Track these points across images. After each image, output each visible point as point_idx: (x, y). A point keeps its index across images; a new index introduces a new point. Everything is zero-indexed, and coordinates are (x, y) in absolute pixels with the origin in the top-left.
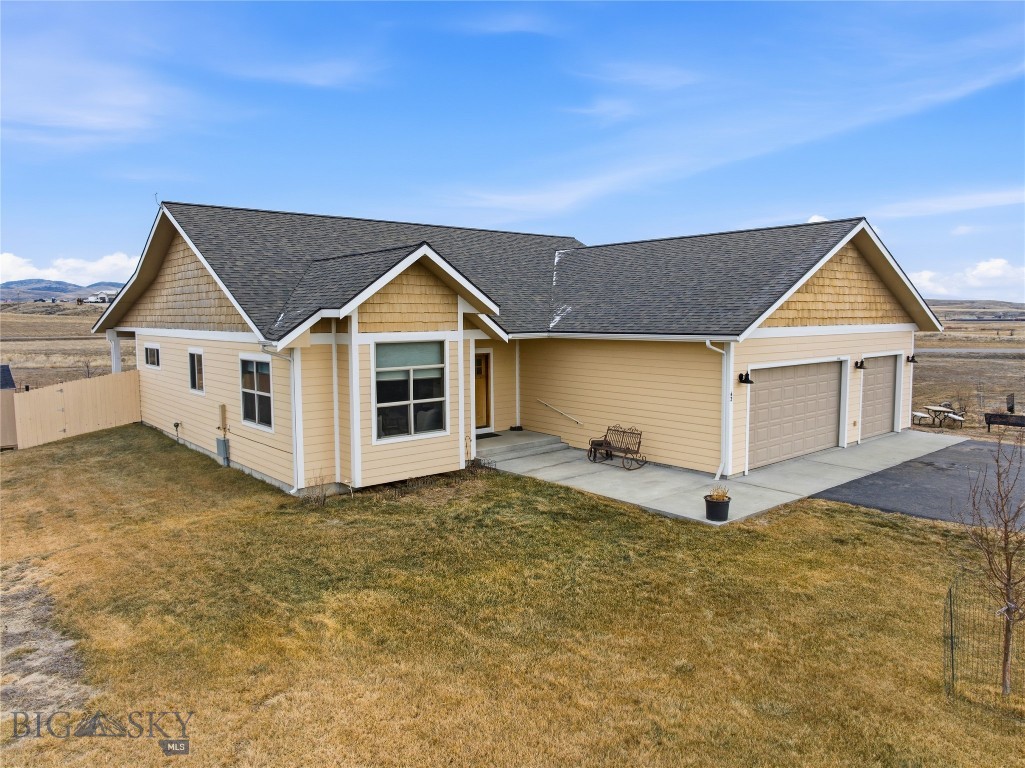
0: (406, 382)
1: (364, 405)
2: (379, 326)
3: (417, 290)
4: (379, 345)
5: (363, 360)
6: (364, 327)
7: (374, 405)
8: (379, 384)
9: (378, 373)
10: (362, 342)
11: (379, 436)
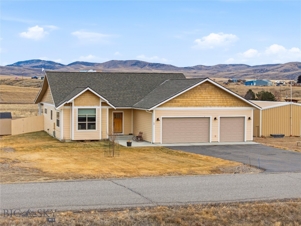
0: (86, 118)
1: (75, 122)
2: (79, 105)
3: (89, 97)
4: (79, 109)
5: (75, 112)
6: (75, 105)
7: (77, 122)
8: (79, 118)
9: (78, 115)
10: (75, 108)
11: (79, 129)
